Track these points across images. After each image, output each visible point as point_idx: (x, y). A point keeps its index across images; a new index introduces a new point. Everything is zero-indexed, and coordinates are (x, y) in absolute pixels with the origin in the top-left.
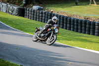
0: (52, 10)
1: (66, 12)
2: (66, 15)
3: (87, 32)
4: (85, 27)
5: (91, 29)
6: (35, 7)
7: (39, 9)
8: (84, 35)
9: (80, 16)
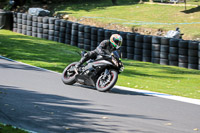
0: (66, 16)
1: (95, 18)
2: (94, 25)
3: (135, 56)
4: (133, 46)
5: (144, 51)
6: (34, 11)
7: (41, 14)
8: (131, 62)
9: (122, 26)
